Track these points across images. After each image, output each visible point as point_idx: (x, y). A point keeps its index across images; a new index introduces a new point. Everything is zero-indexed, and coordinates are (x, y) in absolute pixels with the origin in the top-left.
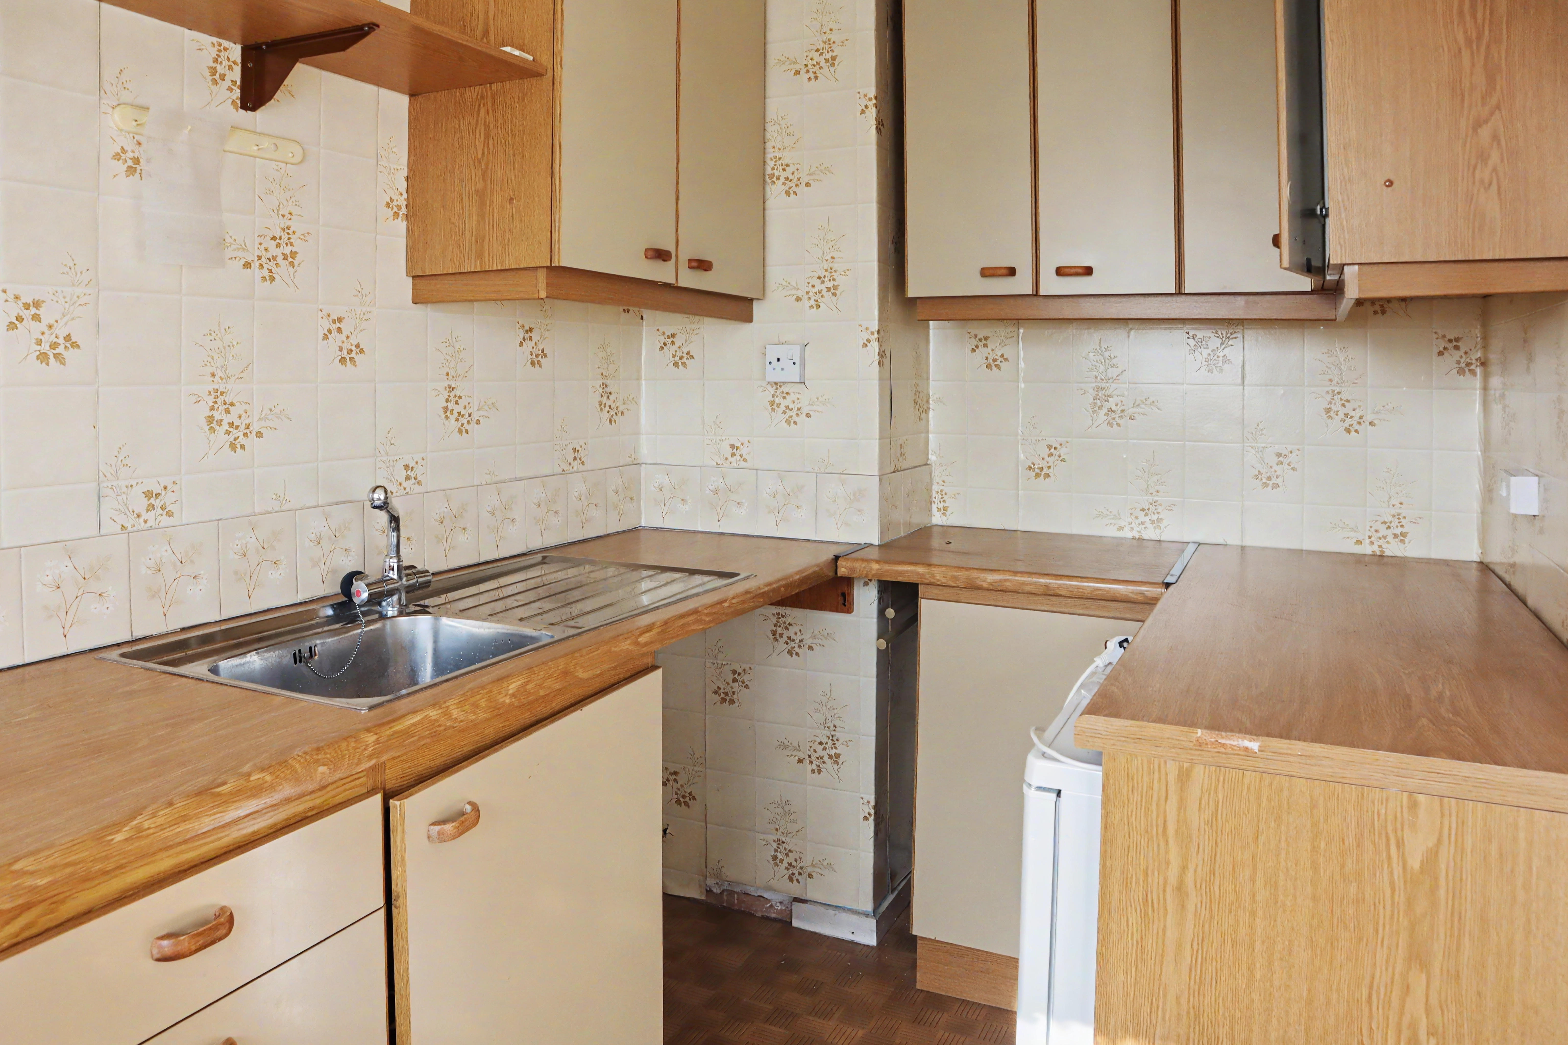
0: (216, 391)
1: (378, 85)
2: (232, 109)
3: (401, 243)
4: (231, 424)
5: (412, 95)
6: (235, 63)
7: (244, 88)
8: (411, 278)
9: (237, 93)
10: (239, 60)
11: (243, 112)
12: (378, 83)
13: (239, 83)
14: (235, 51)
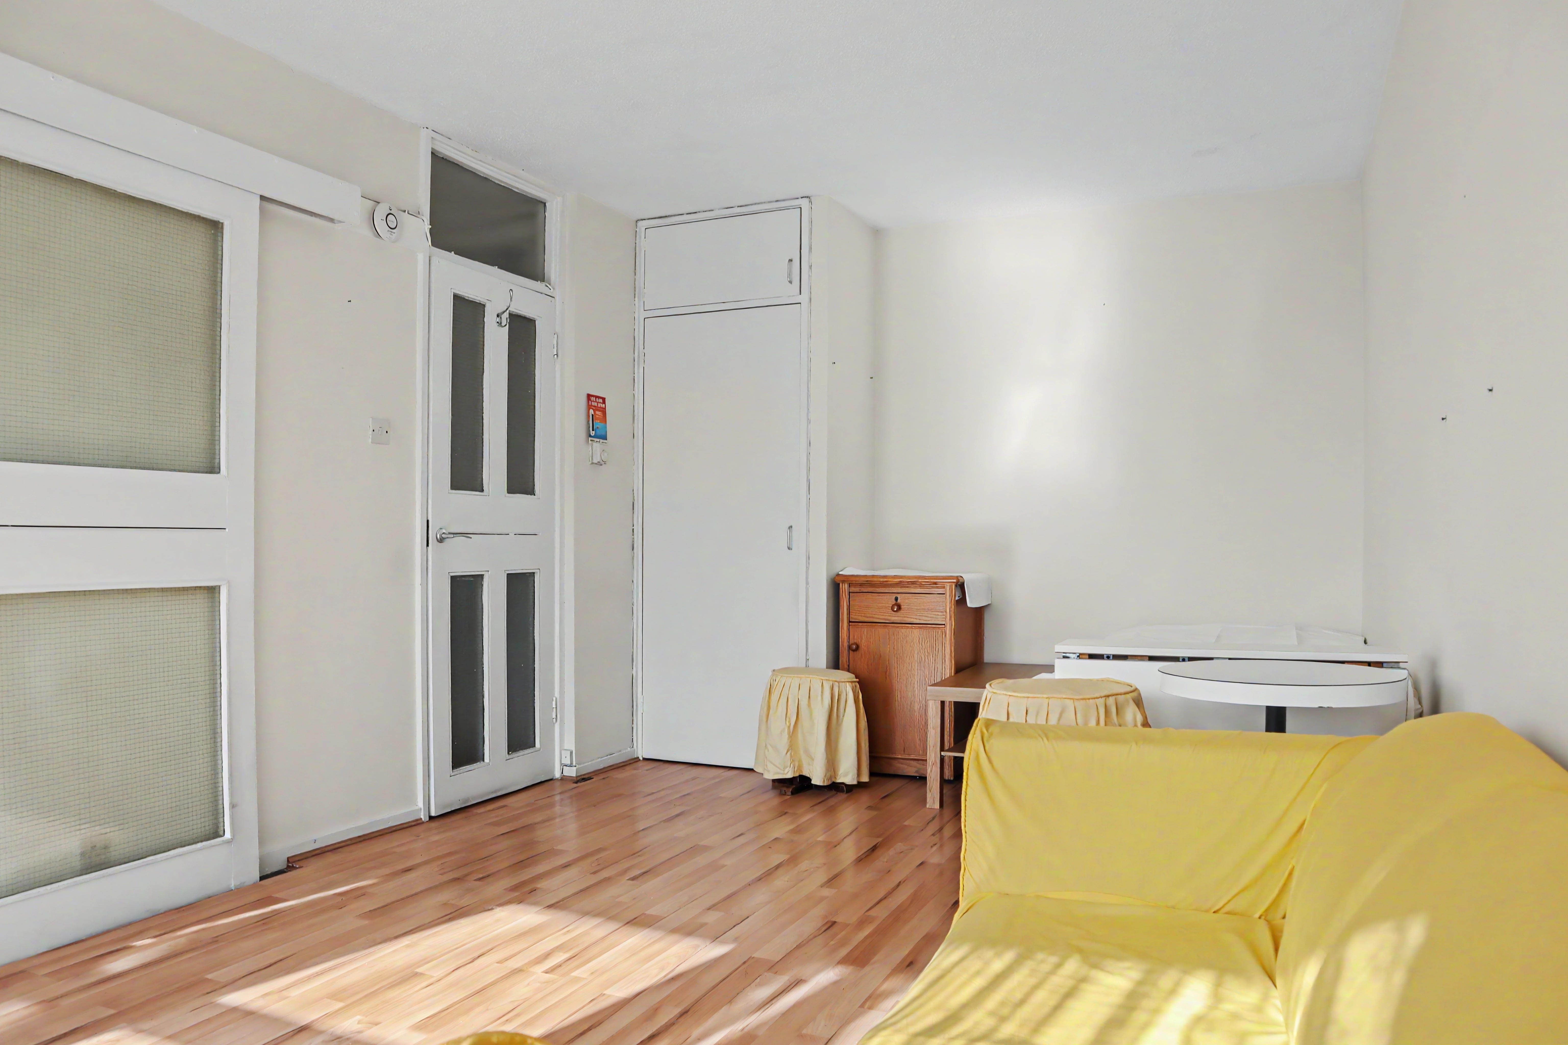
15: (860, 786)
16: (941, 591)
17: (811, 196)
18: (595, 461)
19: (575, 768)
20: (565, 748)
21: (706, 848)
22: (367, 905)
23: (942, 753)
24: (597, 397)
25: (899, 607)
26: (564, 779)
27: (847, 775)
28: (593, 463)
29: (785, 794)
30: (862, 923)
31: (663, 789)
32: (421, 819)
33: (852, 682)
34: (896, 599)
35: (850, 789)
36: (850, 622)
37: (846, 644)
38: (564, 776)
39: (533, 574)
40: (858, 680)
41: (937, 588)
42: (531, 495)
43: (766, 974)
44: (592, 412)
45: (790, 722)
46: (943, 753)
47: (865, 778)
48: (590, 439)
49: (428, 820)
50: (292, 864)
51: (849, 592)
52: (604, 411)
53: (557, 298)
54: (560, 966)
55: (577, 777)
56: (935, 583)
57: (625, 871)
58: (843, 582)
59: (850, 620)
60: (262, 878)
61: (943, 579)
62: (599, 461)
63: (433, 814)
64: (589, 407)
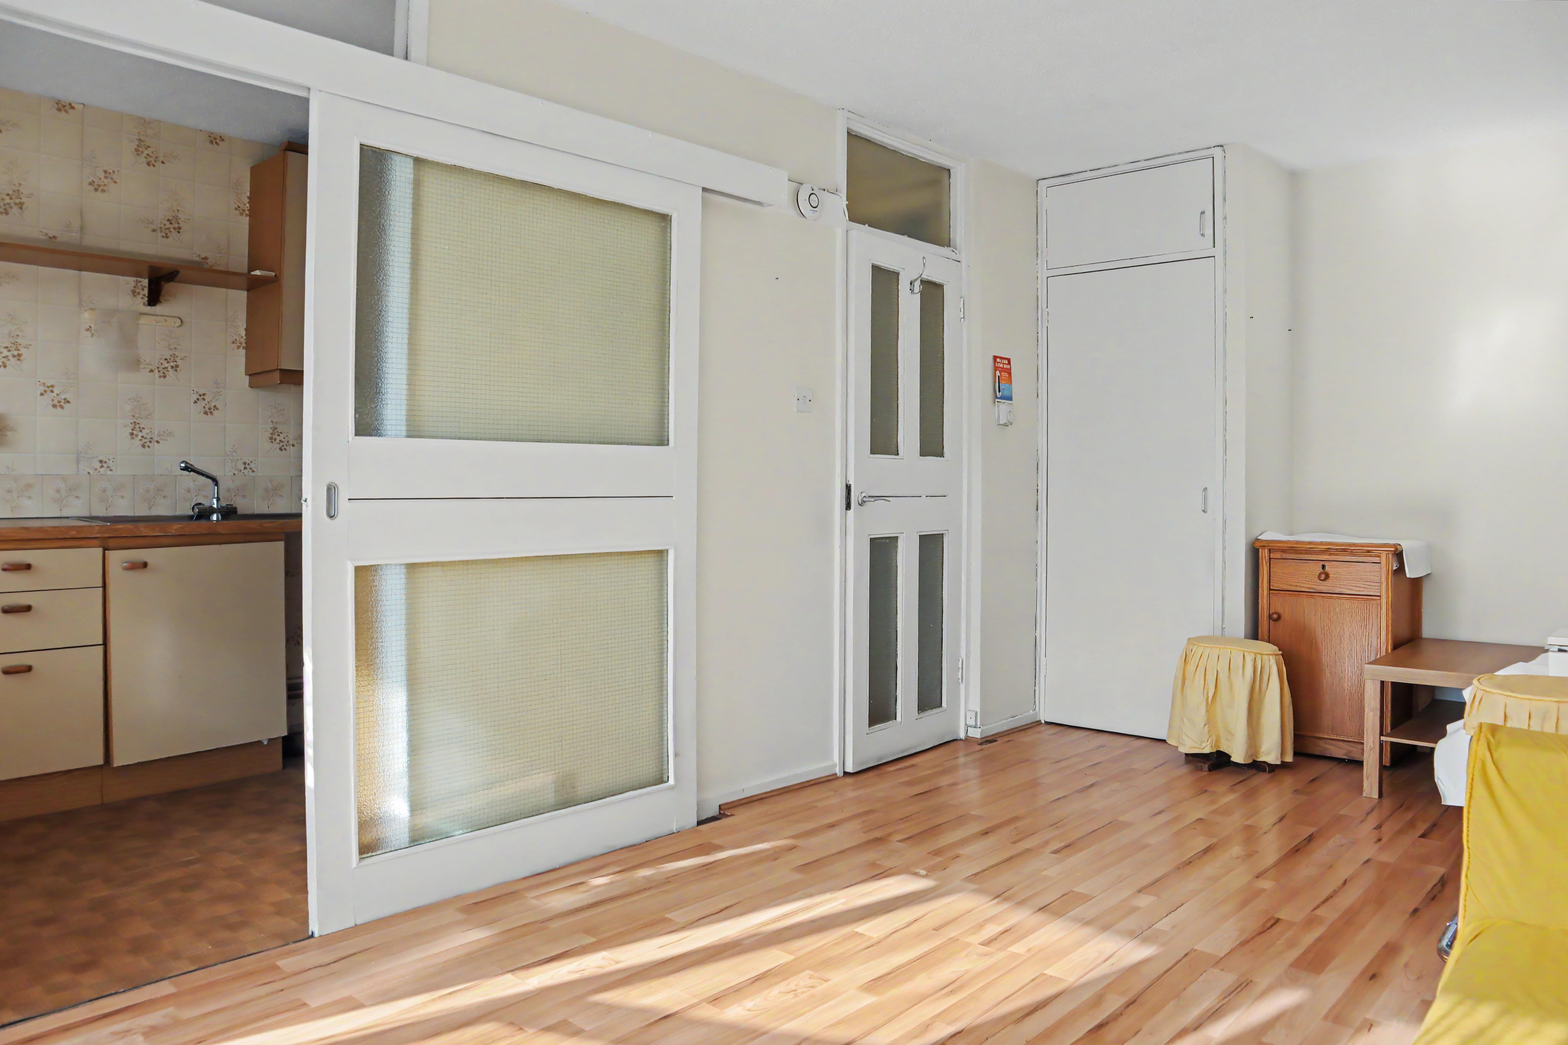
0: (135, 422)
1: (227, 288)
2: (144, 307)
3: (243, 360)
4: (142, 437)
5: (248, 291)
6: (145, 287)
7: (149, 297)
8: (248, 376)
9: (146, 299)
10: (147, 285)
11: (149, 307)
13: (147, 295)
14: (145, 282)
15: (1284, 766)
16: (1377, 560)
17: (1225, 145)
18: (1001, 423)
19: (980, 730)
20: (970, 709)
21: (1125, 825)
22: (798, 859)
23: (1381, 737)
24: (1001, 358)
25: (1327, 576)
26: (968, 740)
27: (1270, 754)
28: (999, 425)
29: (1202, 770)
30: (1311, 921)
31: (1072, 756)
32: (836, 774)
33: (1276, 655)
34: (1324, 567)
35: (1272, 769)
36: (1270, 589)
37: (1266, 614)
38: (968, 736)
39: (941, 536)
40: (1281, 652)
41: (1371, 556)
42: (941, 457)
43: (1212, 970)
44: (998, 373)
45: (1208, 693)
46: (1383, 738)
47: (1289, 758)
48: (997, 400)
49: (843, 775)
50: (724, 811)
51: (1270, 559)
52: (1009, 372)
53: (963, 262)
54: (996, 939)
55: (981, 739)
56: (1369, 551)
57: (1046, 843)
58: (1264, 546)
59: (1271, 588)
60: (699, 823)
61: (1378, 547)
62: (1005, 422)
63: (850, 769)
64: (996, 369)
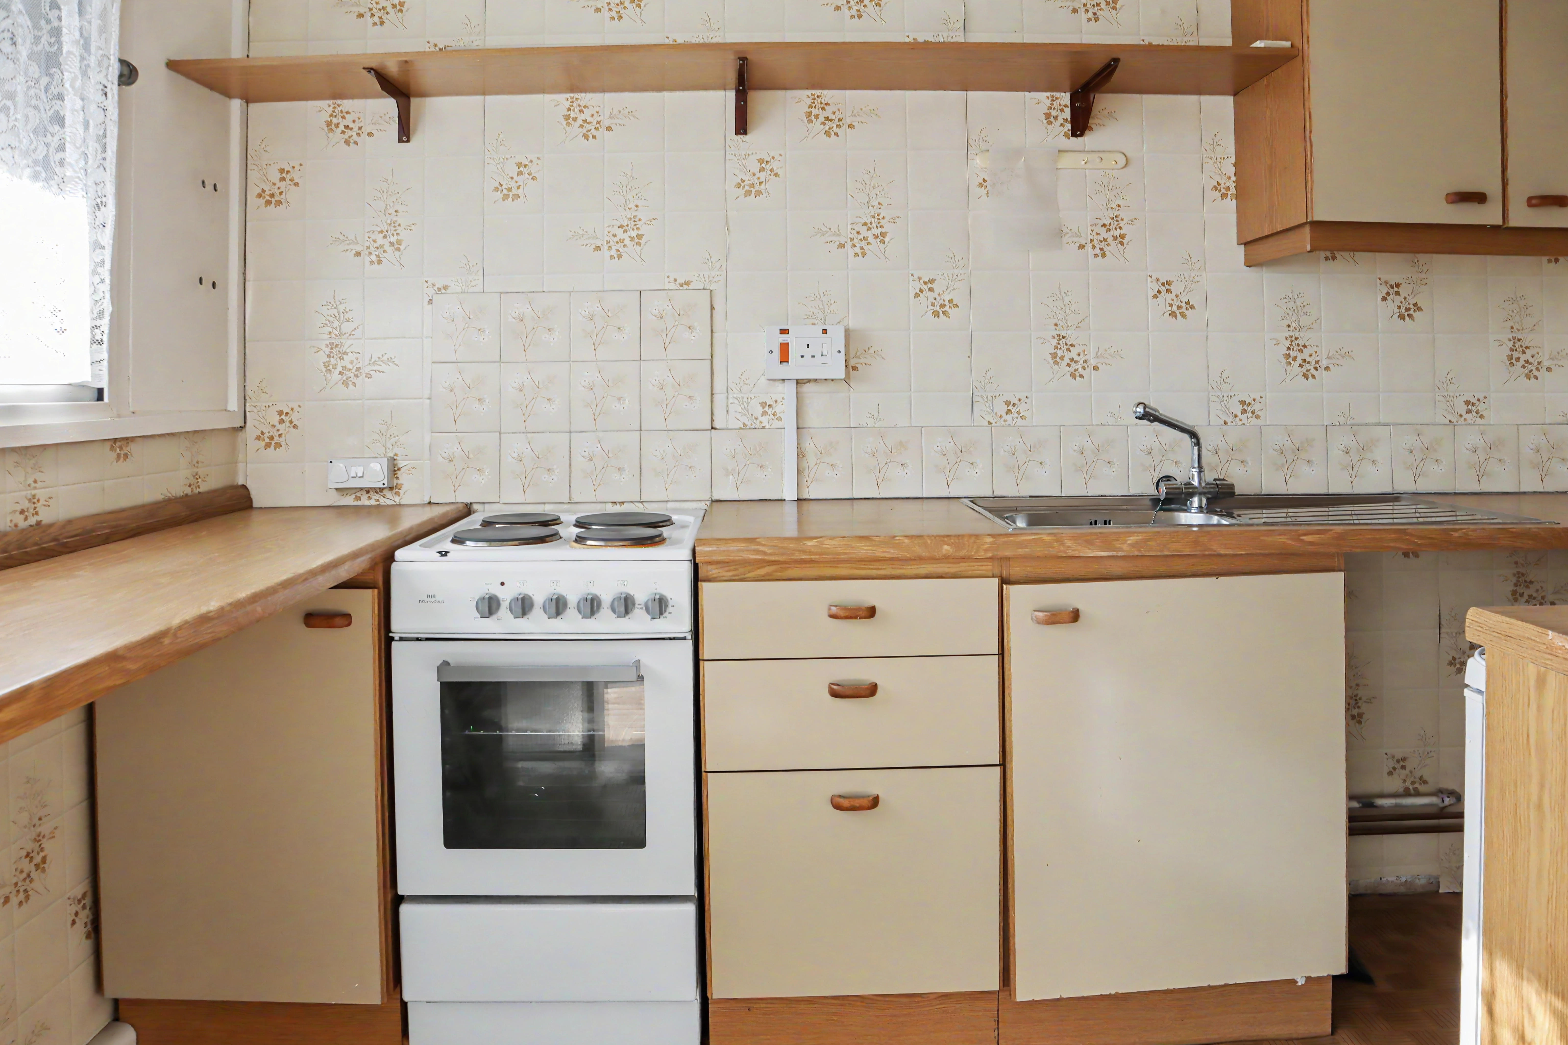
1: (1199, 94)
2: (1065, 139)
3: (1233, 218)
4: (1072, 360)
5: (1235, 94)
6: (1066, 106)
7: (1072, 121)
8: (1243, 246)
9: (1068, 126)
10: (1069, 103)
11: (1074, 139)
12: (1199, 92)
13: (1069, 119)
